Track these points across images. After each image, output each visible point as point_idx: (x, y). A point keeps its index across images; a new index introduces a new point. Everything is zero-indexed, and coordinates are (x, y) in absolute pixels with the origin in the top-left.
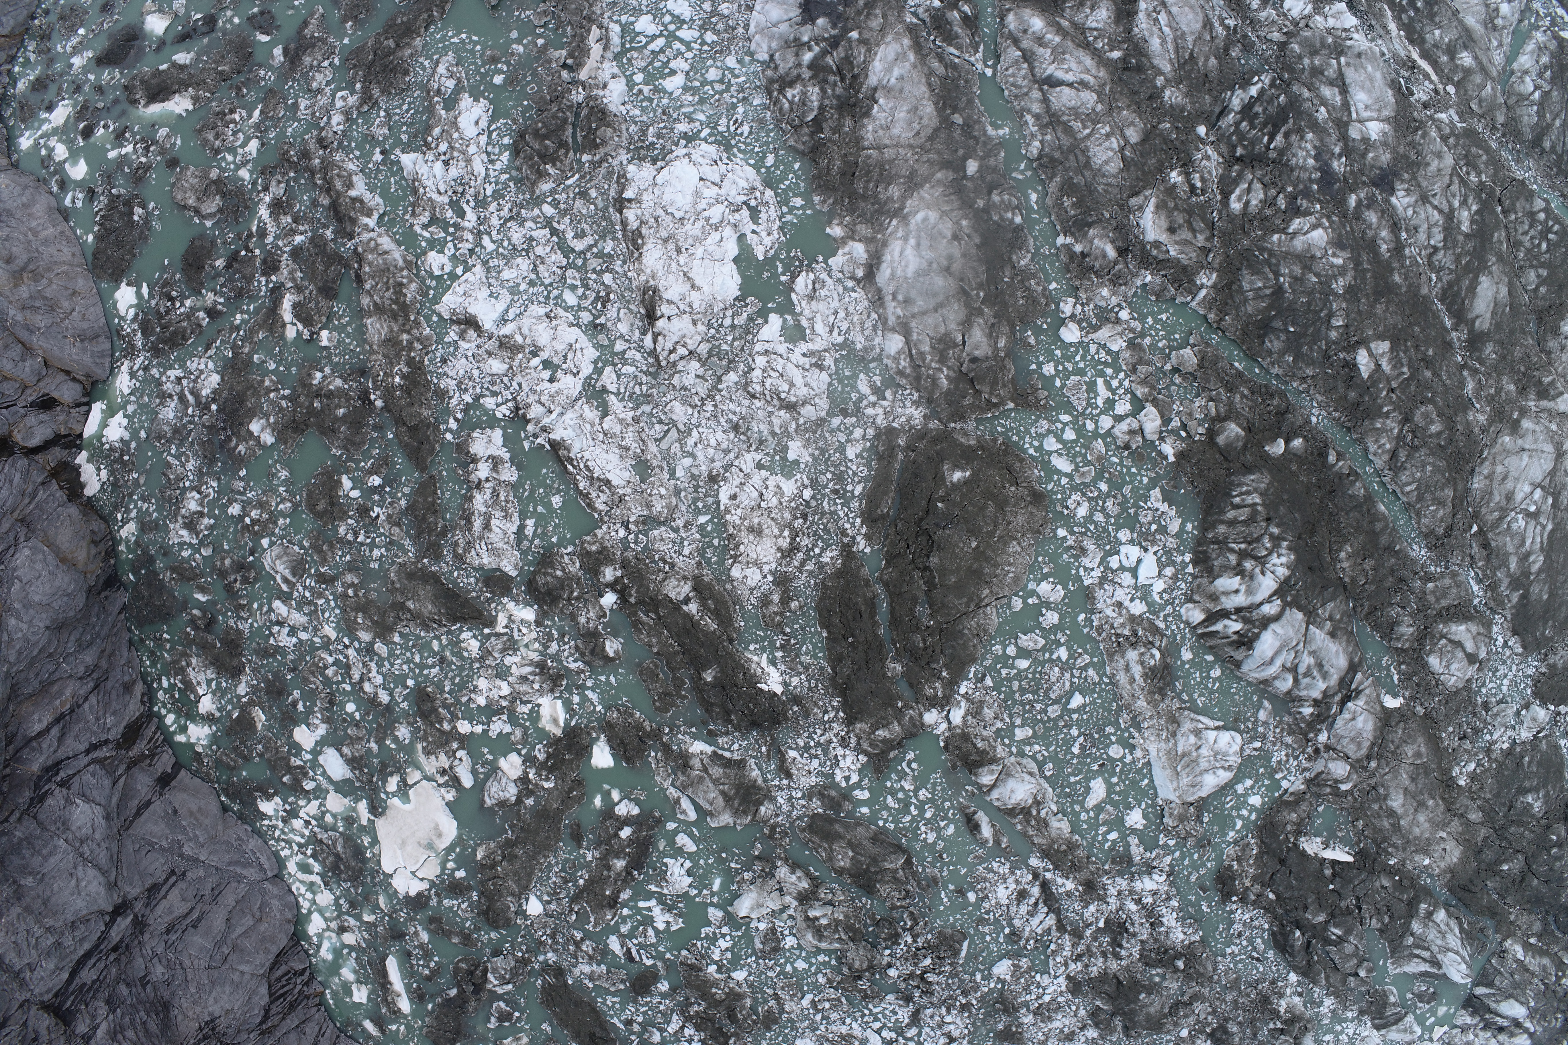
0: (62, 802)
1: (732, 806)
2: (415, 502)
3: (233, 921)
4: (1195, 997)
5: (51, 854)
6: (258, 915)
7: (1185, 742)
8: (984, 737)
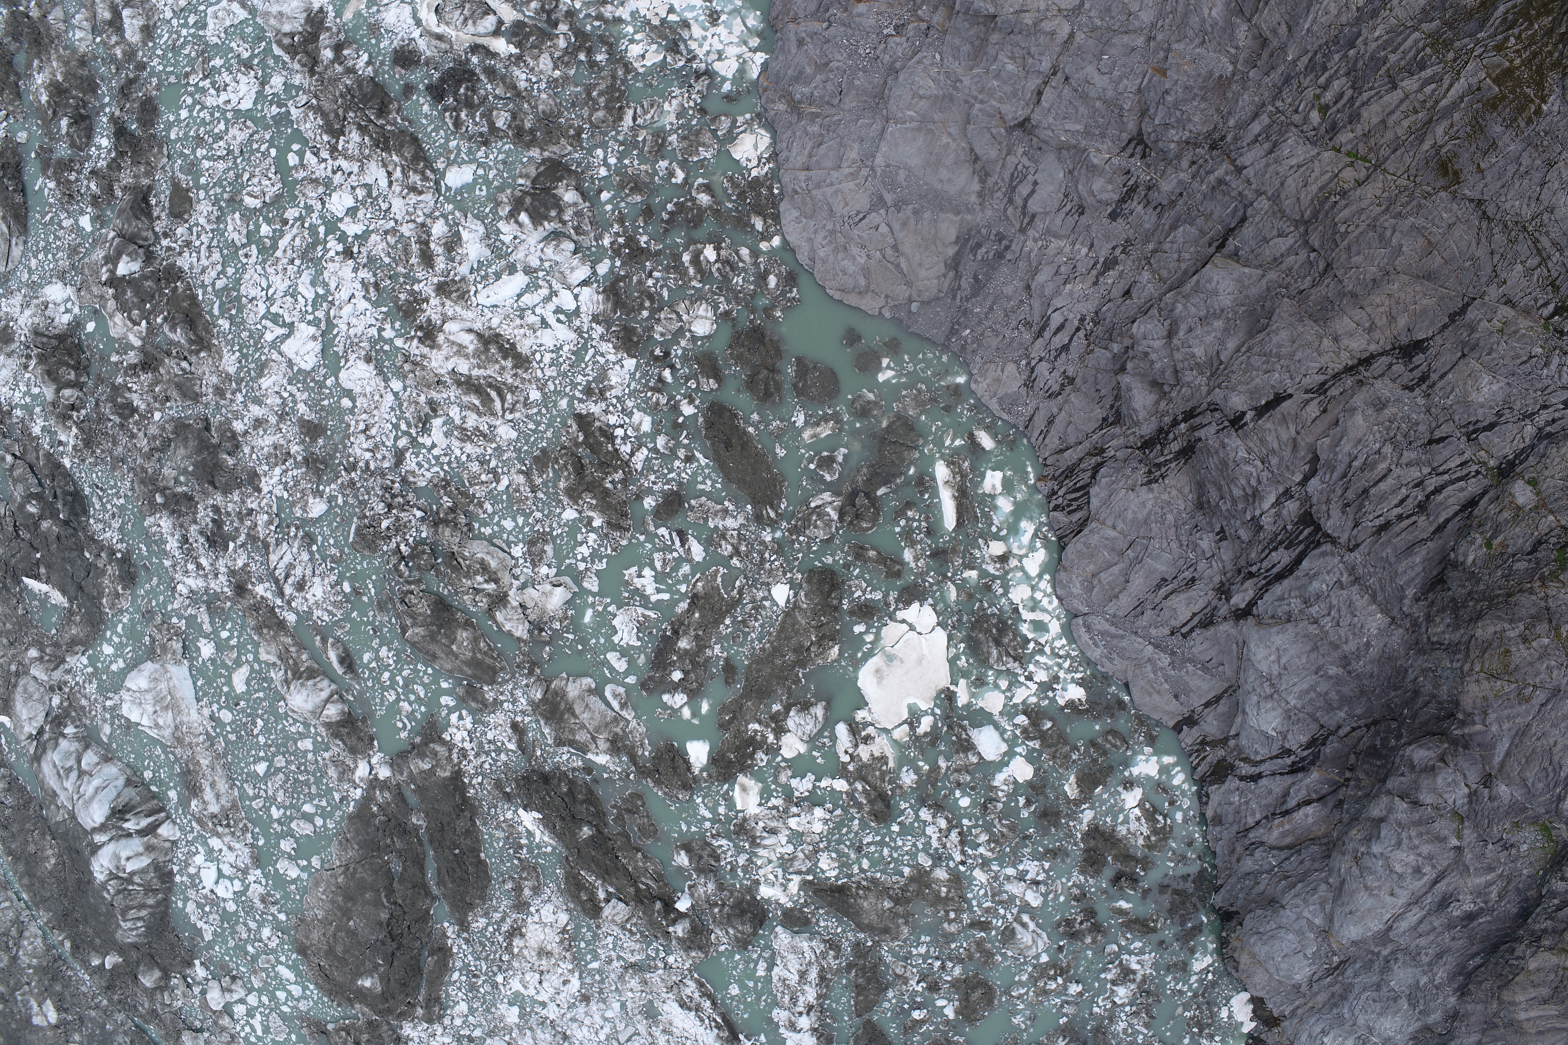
0: (1290, 737)
1: (567, 703)
2: (878, 995)
3: (1121, 580)
4: (148, 456)
5: (1307, 693)
6: (1095, 582)
7: (166, 719)
8: (337, 748)
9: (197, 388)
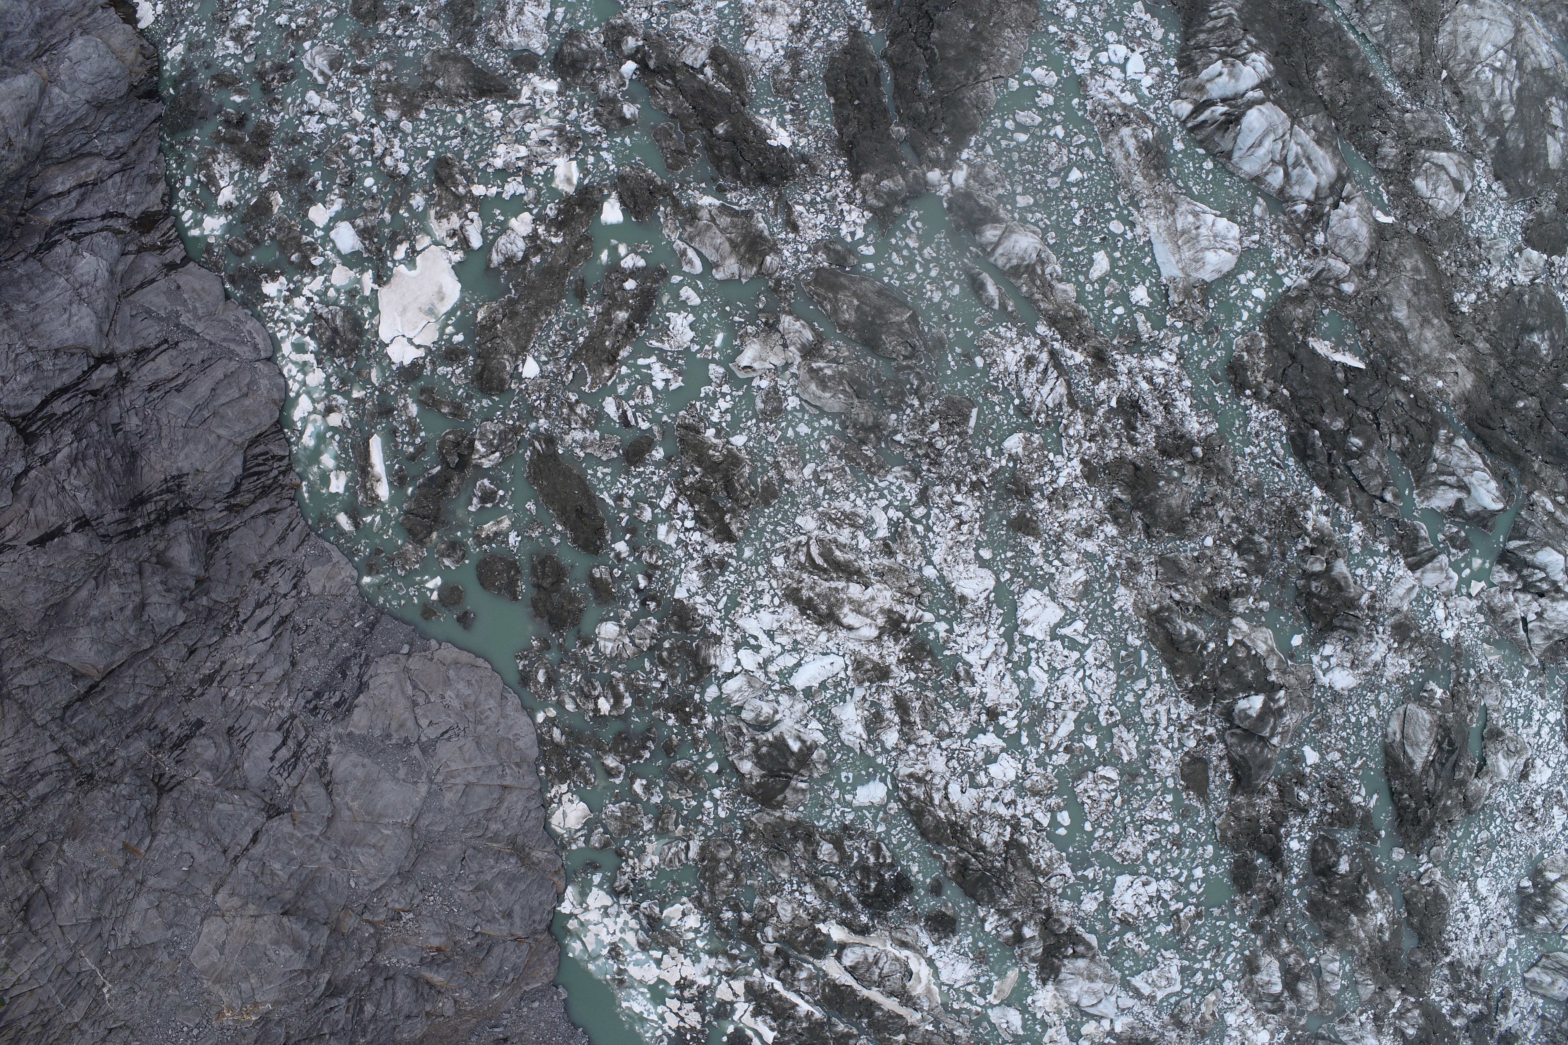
0: (70, 251)
1: (738, 253)
3: (218, 391)
4: (1216, 497)
5: (48, 289)
6: (245, 390)
7: (1183, 221)
8: (987, 198)
9: (1161, 570)
